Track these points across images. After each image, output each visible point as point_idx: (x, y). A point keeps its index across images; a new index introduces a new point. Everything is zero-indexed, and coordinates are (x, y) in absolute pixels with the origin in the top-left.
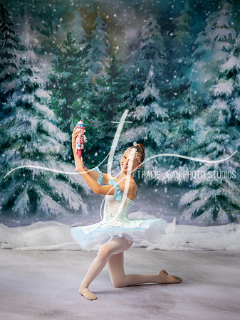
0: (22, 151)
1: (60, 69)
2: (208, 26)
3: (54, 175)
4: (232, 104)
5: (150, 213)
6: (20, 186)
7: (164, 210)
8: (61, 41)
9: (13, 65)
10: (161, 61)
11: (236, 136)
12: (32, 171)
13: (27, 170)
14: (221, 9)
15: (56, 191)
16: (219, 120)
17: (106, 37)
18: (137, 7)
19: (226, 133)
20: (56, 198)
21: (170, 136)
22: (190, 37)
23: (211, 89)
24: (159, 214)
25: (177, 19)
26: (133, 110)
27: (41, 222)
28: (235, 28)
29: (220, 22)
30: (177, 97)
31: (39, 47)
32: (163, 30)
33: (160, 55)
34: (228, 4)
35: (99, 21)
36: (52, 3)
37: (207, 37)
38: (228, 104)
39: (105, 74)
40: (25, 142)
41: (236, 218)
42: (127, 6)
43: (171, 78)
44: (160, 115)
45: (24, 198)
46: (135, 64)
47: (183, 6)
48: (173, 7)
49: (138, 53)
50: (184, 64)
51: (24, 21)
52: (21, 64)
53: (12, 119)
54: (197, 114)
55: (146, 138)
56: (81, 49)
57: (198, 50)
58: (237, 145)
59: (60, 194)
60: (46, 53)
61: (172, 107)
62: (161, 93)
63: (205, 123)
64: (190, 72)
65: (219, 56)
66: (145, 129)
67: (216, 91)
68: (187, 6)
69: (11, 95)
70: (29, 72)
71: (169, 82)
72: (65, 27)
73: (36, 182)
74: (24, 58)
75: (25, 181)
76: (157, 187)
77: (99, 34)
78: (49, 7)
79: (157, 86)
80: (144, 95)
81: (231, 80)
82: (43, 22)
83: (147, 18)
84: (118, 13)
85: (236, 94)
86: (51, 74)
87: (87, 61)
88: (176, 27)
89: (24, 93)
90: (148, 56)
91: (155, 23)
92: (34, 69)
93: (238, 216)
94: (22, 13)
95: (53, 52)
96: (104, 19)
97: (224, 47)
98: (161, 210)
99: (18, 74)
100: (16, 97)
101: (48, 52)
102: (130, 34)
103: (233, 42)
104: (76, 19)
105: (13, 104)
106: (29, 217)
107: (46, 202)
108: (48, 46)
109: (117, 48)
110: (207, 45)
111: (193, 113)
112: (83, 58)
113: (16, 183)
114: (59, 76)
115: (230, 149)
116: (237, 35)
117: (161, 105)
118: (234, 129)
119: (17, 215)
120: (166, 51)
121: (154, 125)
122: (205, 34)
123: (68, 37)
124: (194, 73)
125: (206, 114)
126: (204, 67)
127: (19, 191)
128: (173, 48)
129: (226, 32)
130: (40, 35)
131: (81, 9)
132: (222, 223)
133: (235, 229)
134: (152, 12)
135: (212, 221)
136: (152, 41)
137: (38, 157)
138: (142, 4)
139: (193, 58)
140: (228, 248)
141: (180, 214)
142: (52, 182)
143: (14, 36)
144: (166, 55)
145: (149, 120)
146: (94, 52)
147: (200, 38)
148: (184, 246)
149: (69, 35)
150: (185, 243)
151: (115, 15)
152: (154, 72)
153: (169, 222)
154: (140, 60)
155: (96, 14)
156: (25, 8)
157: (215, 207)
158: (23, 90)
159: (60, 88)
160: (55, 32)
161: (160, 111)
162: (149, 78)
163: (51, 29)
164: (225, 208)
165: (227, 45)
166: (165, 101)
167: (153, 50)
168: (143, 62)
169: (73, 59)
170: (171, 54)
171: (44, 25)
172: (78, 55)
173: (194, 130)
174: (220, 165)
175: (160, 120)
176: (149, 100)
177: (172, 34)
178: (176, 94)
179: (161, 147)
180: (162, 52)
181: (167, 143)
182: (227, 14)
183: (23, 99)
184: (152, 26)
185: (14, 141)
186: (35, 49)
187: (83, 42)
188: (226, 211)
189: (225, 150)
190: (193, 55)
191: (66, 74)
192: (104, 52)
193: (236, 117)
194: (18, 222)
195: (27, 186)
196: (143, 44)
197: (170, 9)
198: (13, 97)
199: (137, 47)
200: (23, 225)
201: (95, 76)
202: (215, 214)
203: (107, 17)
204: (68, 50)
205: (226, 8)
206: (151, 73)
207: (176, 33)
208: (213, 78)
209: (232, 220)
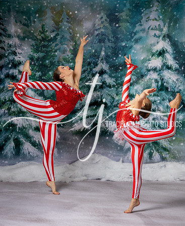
0: (10, 110)
1: (37, 50)
2: (143, 19)
3: (33, 128)
4: (161, 74)
5: (103, 154)
6: (8, 136)
7: (113, 152)
8: (37, 30)
9: (3, 48)
10: (110, 44)
11: (165, 98)
12: (17, 124)
13: (13, 124)
14: (153, 7)
15: (35, 139)
16: (152, 86)
17: (69, 28)
18: (92, 6)
19: (158, 96)
20: (34, 144)
21: (117, 98)
22: (130, 27)
23: (146, 64)
24: (109, 155)
25: (121, 14)
26: (90, 80)
27: (23, 162)
28: (162, 20)
29: (152, 16)
30: (121, 70)
31: (22, 35)
32: (111, 22)
33: (109, 40)
34: (158, 3)
35: (64, 16)
36: (31, 4)
37: (143, 27)
38: (158, 75)
39: (70, 54)
40: (12, 104)
41: (166, 158)
42: (85, 5)
43: (117, 56)
44: (110, 83)
45: (11, 145)
46: (91, 47)
47: (125, 5)
48: (118, 5)
49: (93, 39)
50: (126, 47)
51: (11, 16)
52: (8, 47)
53: (2, 87)
54: (136, 82)
55: (100, 100)
56: (52, 36)
57: (137, 37)
58: (166, 104)
59: (37, 141)
60: (26, 39)
61: (118, 77)
62: (110, 67)
63: (142, 89)
64: (131, 52)
65: (152, 40)
66: (99, 93)
67: (150, 65)
68: (128, 5)
69: (1, 70)
70: (15, 53)
71: (116, 59)
72: (40, 21)
73: (20, 133)
74: (11, 43)
75: (12, 132)
76: (108, 136)
77: (65, 26)
78: (28, 6)
79: (107, 62)
80: (98, 69)
81: (160, 57)
82: (24, 17)
83: (99, 14)
84: (78, 10)
85: (165, 67)
86: (30, 55)
87: (57, 45)
88: (120, 20)
89: (11, 68)
90: (100, 41)
91: (105, 17)
92: (18, 51)
93: (168, 156)
94: (9, 11)
95: (31, 38)
96: (68, 14)
97: (155, 34)
98: (111, 152)
99: (7, 55)
100: (5, 71)
101: (28, 39)
102: (87, 25)
103: (161, 30)
104: (48, 15)
105: (2, 76)
106: (15, 158)
107: (27, 147)
108: (28, 34)
109: (78, 35)
110: (143, 33)
111: (134, 82)
112: (53, 43)
113: (5, 133)
114: (36, 56)
115: (161, 108)
116: (164, 25)
117: (110, 76)
118: (163, 93)
119: (6, 157)
120: (113, 37)
121: (106, 91)
122: (141, 25)
123: (42, 28)
124: (133, 53)
125: (143, 82)
126: (141, 48)
127: (7, 140)
128: (118, 35)
129: (157, 23)
130: (22, 26)
131: (52, 8)
132: (156, 161)
133: (165, 166)
134: (102, 9)
135: (149, 160)
136: (103, 30)
137: (21, 115)
138: (95, 3)
139: (133, 42)
140: (160, 180)
141: (125, 155)
142: (31, 133)
143: (3, 27)
144: (113, 40)
145: (101, 87)
146: (61, 38)
147: (138, 28)
148: (128, 178)
149: (43, 27)
150: (128, 176)
151: (76, 12)
152: (105, 52)
153: (117, 161)
154: (95, 44)
155: (63, 11)
156: (11, 7)
157: (151, 150)
158: (10, 66)
159: (37, 64)
160: (33, 24)
161: (109, 81)
162: (101, 56)
163: (30, 22)
164: (157, 151)
165: (158, 33)
166: (113, 73)
167: (104, 36)
168: (97, 45)
169: (46, 43)
170: (117, 40)
171: (25, 19)
172: (49, 41)
173: (134, 94)
174: (154, 119)
175: (110, 86)
176: (102, 73)
177: (117, 25)
178: (121, 68)
179: (110, 106)
180: (110, 38)
181: (115, 103)
182: (157, 10)
183: (10, 73)
184: (103, 20)
185: (4, 103)
186: (18, 37)
187: (53, 31)
188: (159, 153)
189: (157, 108)
190: (132, 40)
191: (41, 55)
192: (69, 38)
193: (165, 84)
194: (7, 162)
195: (13, 136)
196: (96, 33)
197: (116, 7)
198: (3, 71)
199: (92, 34)
200: (10, 165)
201: (62, 56)
202: (151, 155)
203: (71, 13)
204: (42, 37)
205: (156, 6)
206: (103, 53)
207: (121, 24)
208: (148, 56)
209: (163, 159)
